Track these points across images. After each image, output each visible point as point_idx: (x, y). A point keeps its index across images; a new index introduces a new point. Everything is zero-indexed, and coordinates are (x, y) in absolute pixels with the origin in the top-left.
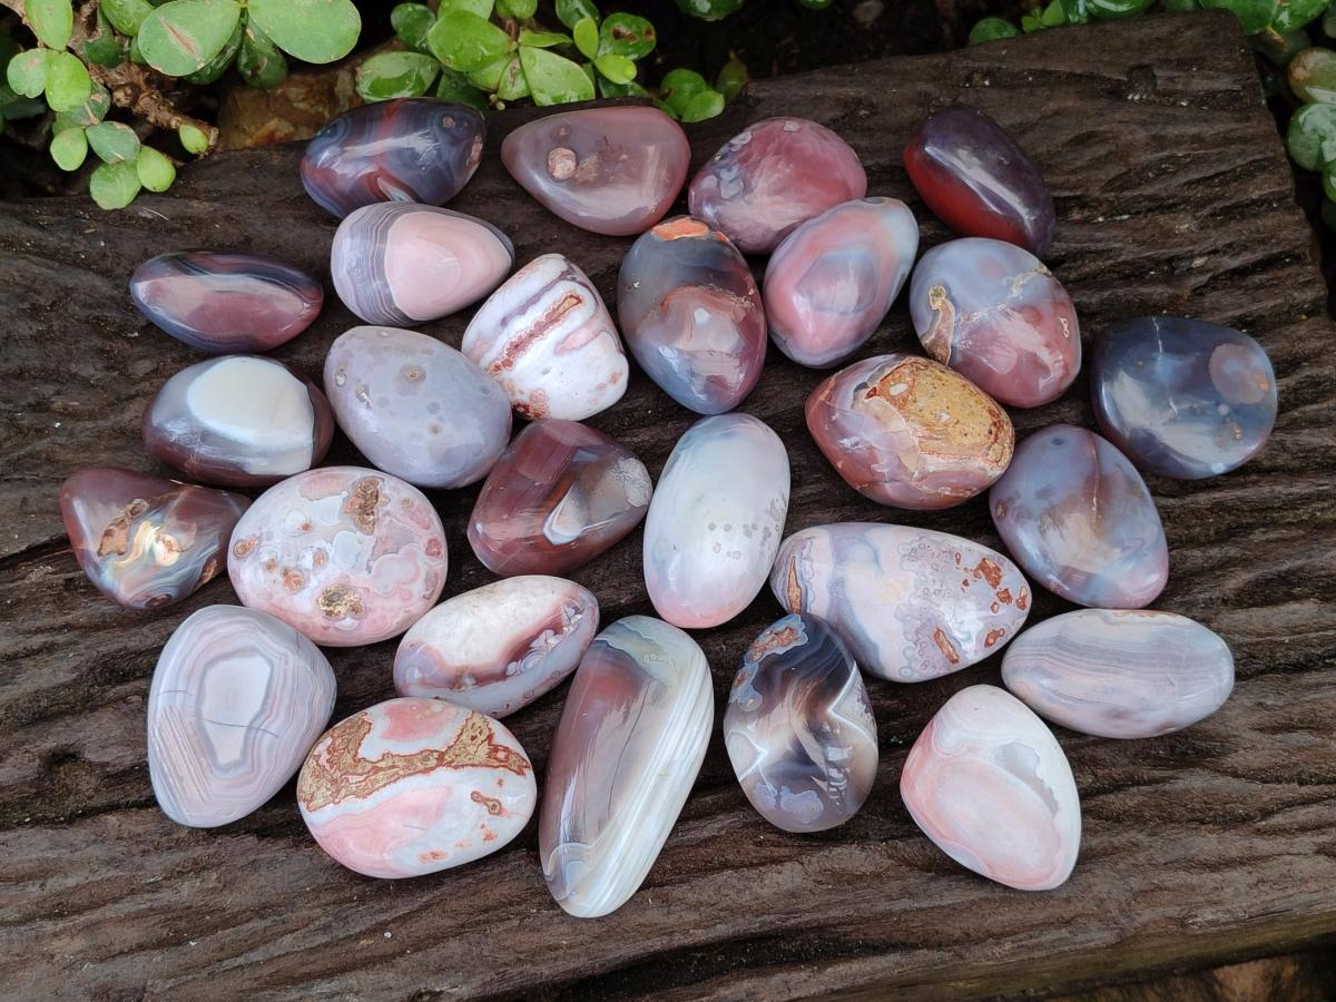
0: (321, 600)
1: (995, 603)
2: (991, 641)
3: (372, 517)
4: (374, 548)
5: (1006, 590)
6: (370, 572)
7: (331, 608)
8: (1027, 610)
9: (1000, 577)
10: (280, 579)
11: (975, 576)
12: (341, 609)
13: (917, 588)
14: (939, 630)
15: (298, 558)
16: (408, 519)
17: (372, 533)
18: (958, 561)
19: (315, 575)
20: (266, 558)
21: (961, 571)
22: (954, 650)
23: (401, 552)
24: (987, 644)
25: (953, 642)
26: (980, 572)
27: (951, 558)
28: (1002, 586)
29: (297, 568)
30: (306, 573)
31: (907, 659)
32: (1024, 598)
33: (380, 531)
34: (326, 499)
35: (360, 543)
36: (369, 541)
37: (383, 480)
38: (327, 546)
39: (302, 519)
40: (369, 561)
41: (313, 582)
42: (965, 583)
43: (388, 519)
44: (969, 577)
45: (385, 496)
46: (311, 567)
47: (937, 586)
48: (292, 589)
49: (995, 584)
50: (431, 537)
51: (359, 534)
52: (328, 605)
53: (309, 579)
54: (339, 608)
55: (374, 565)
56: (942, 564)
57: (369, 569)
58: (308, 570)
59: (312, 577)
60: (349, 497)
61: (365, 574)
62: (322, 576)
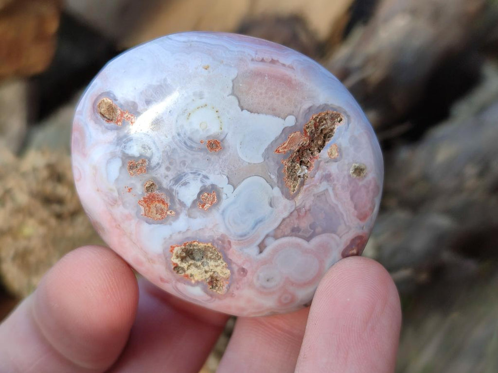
0: (178, 250)
4: (284, 220)
6: (261, 252)
10: (140, 191)
12: (196, 272)
15: (177, 180)
16: (346, 196)
19: (189, 215)
20: (134, 150)
23: (316, 241)
29: (170, 193)
30: (178, 206)
33: (305, 198)
34: (262, 117)
35: (271, 204)
36: (284, 207)
38: (226, 189)
39: (214, 129)
40: (267, 236)
41: (181, 223)
43: (324, 186)
45: (339, 148)
46: (189, 203)
48: (147, 214)
50: (360, 232)
51: (277, 191)
52: (183, 259)
53: (177, 214)
54: (193, 271)
55: (272, 244)
57: (262, 247)
58: (182, 204)
59: (183, 217)
60: (293, 129)
61: (253, 251)
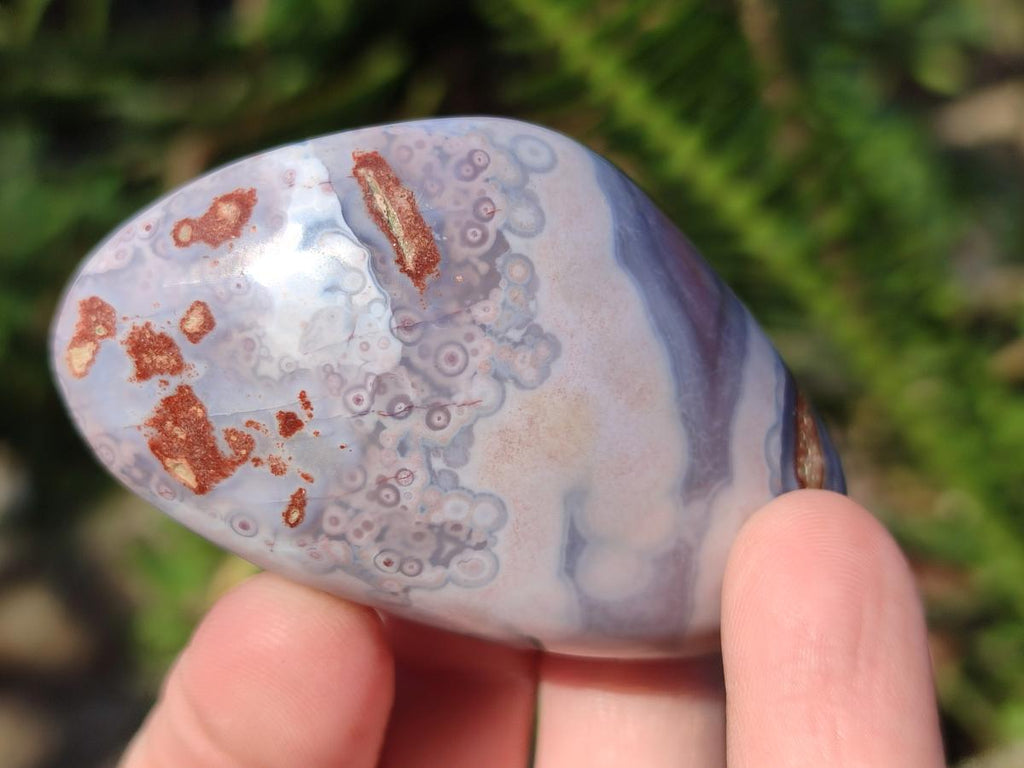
1: (194, 337)
2: (228, 211)
5: (143, 374)
8: (77, 294)
9: (158, 423)
11: (248, 443)
13: (468, 431)
14: (416, 276)
18: (298, 501)
21: (294, 467)
22: (369, 198)
24: (244, 202)
25: (370, 227)
26: (225, 450)
27: (319, 515)
28: (155, 392)
31: (531, 199)
32: (84, 336)
42: (290, 424)
44: (271, 443)
47: (394, 429)
49: (179, 405)
56: (358, 500)
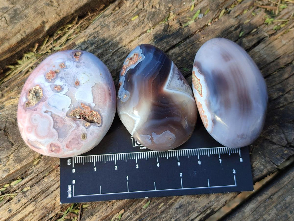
0: (38, 88)
3: (78, 117)
4: (58, 116)
6: (45, 112)
7: (32, 92)
10: (55, 69)
12: (31, 96)
15: (62, 78)
17: (67, 115)
20: (67, 64)
23: (54, 130)
29: (57, 77)
33: (68, 121)
34: (91, 95)
35: (62, 109)
36: (63, 115)
37: (100, 127)
38: (64, 92)
40: (51, 112)
41: (47, 84)
43: (75, 126)
45: (89, 127)
46: (55, 84)
48: (48, 74)
50: (61, 148)
51: (67, 109)
52: (34, 91)
54: (31, 95)
55: (48, 115)
57: (46, 112)
58: (54, 82)
59: (50, 84)
60: (91, 107)
61: (44, 109)
62: (49, 89)
